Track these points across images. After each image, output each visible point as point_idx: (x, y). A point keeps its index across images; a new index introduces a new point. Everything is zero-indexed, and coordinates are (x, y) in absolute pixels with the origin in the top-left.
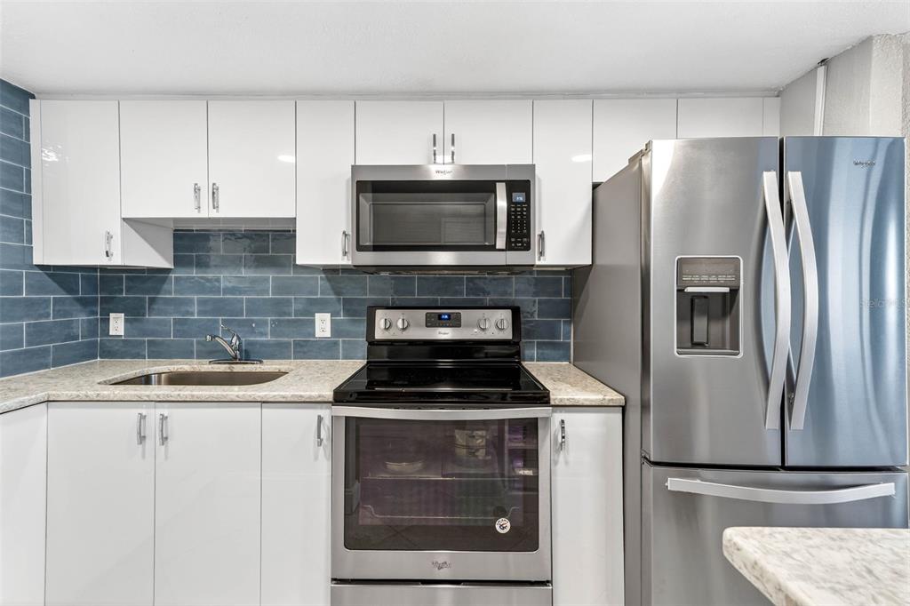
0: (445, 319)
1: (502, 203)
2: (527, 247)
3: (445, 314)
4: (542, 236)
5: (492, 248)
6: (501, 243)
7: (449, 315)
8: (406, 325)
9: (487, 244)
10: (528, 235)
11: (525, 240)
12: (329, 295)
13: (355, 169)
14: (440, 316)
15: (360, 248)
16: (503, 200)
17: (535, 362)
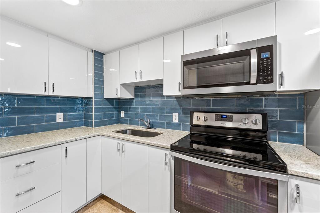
0: (224, 118)
1: (254, 60)
2: (271, 81)
3: (224, 115)
4: (281, 75)
5: (248, 83)
6: (253, 80)
7: (227, 116)
8: (206, 119)
9: (245, 81)
10: (272, 75)
11: (269, 77)
12: (177, 106)
13: (183, 57)
14: (222, 116)
15: (184, 88)
16: (254, 58)
17: (277, 142)
